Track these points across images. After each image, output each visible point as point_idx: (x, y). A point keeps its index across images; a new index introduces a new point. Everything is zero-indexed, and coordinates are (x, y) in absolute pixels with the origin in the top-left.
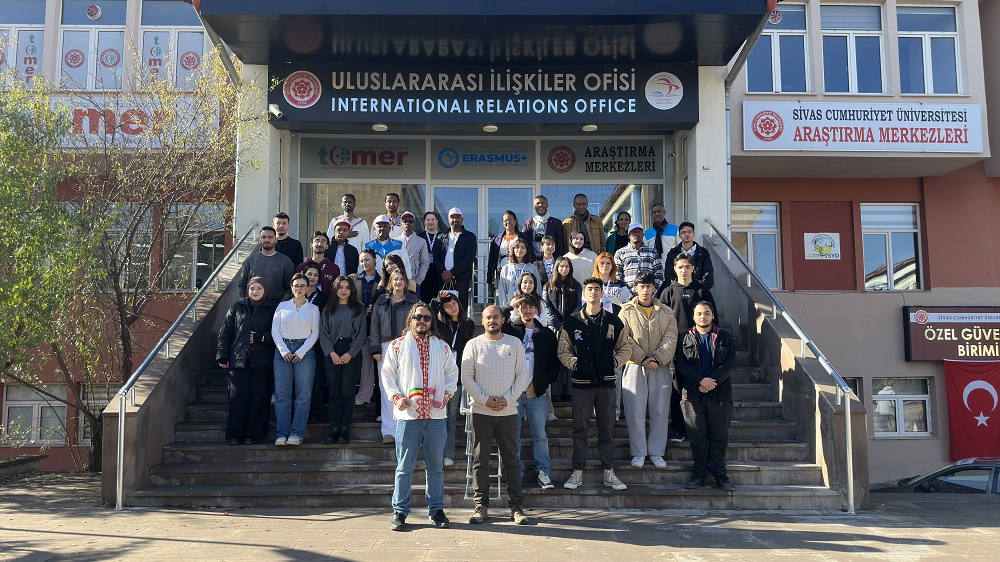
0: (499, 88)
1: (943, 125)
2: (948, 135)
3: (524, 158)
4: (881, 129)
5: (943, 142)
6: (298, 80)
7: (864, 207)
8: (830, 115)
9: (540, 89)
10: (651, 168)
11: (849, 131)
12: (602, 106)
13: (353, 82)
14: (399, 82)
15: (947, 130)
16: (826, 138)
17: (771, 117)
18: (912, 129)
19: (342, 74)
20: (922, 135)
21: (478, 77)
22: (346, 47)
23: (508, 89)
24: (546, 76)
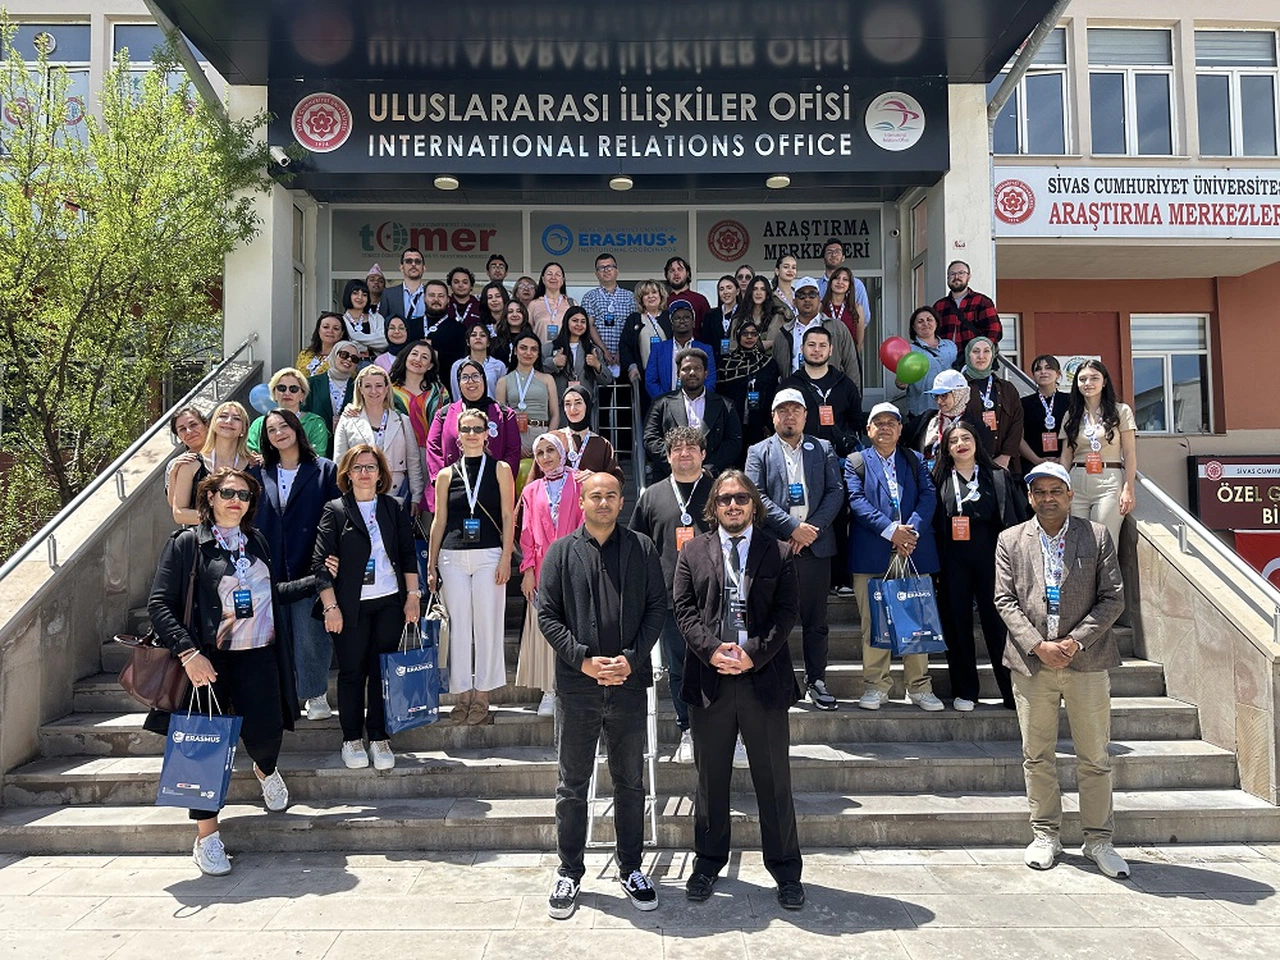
0: (635, 117)
1: (1258, 200)
2: (1265, 214)
3: (672, 240)
4: (1172, 206)
5: (1257, 223)
6: (315, 108)
7: (1136, 319)
8: (1100, 186)
9: (699, 118)
10: (863, 252)
11: (1126, 209)
12: (798, 144)
13: (403, 110)
14: (476, 108)
15: (1263, 207)
16: (1094, 219)
17: (1018, 190)
18: (1215, 206)
19: (385, 97)
20: (1230, 214)
21: (601, 99)
22: (390, 53)
23: (650, 119)
24: (709, 97)
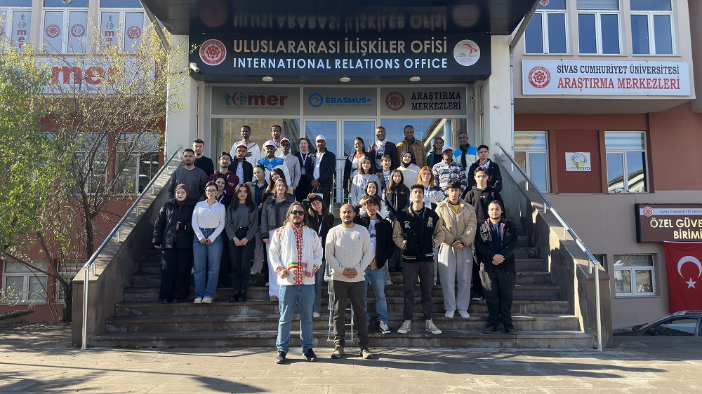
0: (351, 51)
1: (662, 76)
2: (666, 84)
3: (369, 100)
4: (619, 79)
5: (662, 88)
6: (210, 46)
7: (608, 134)
8: (583, 70)
9: (380, 52)
10: (458, 107)
11: (596, 81)
12: (423, 63)
13: (249, 47)
14: (281, 47)
15: (665, 80)
16: (580, 85)
17: (542, 71)
18: (640, 79)
19: (241, 41)
20: (648, 83)
21: (336, 43)
22: (243, 23)
23: (358, 52)
24: (384, 42)
